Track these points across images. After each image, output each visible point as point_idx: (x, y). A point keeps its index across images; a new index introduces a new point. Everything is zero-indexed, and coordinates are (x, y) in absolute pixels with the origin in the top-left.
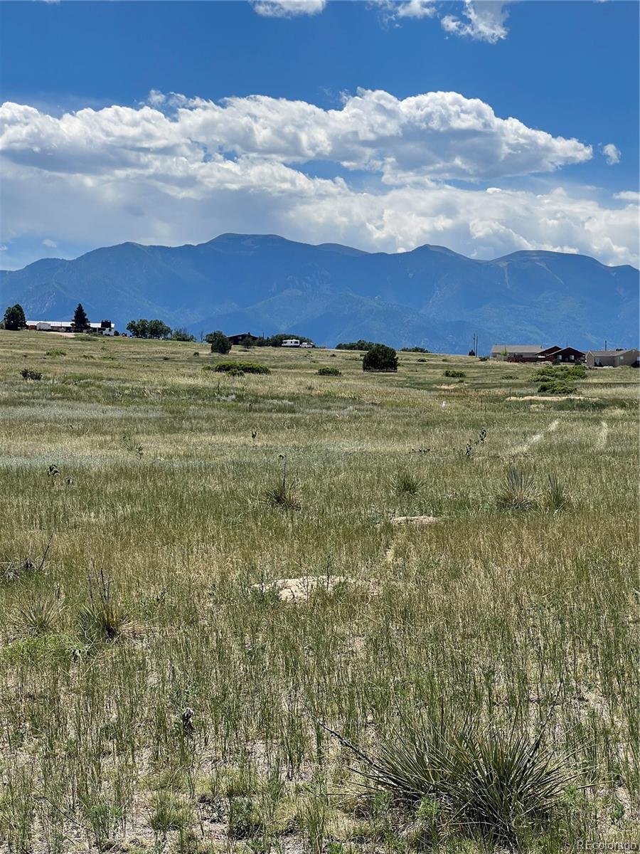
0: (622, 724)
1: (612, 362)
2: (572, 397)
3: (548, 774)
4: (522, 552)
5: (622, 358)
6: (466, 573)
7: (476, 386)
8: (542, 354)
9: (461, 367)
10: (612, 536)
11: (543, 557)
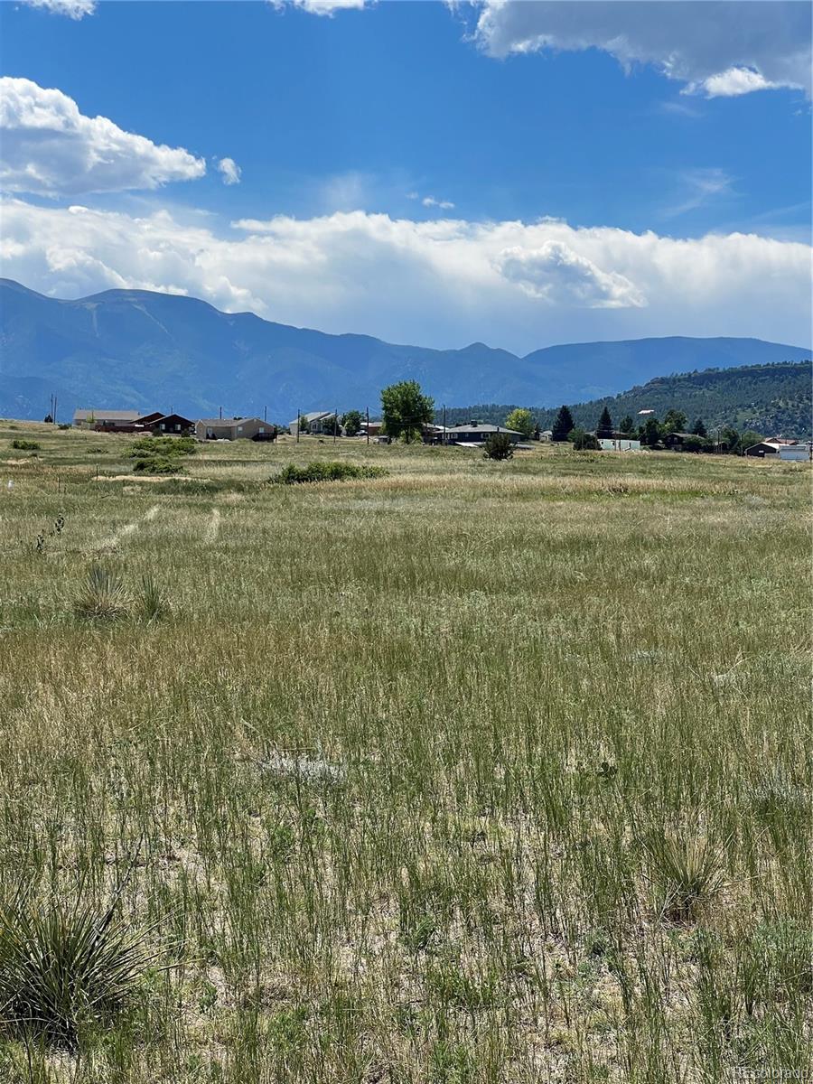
0: (220, 887)
1: (228, 433)
2: (177, 477)
3: (122, 953)
4: (105, 674)
5: (240, 429)
6: (31, 700)
7: (54, 461)
8: (140, 422)
9: (34, 437)
10: (220, 654)
11: (132, 679)
